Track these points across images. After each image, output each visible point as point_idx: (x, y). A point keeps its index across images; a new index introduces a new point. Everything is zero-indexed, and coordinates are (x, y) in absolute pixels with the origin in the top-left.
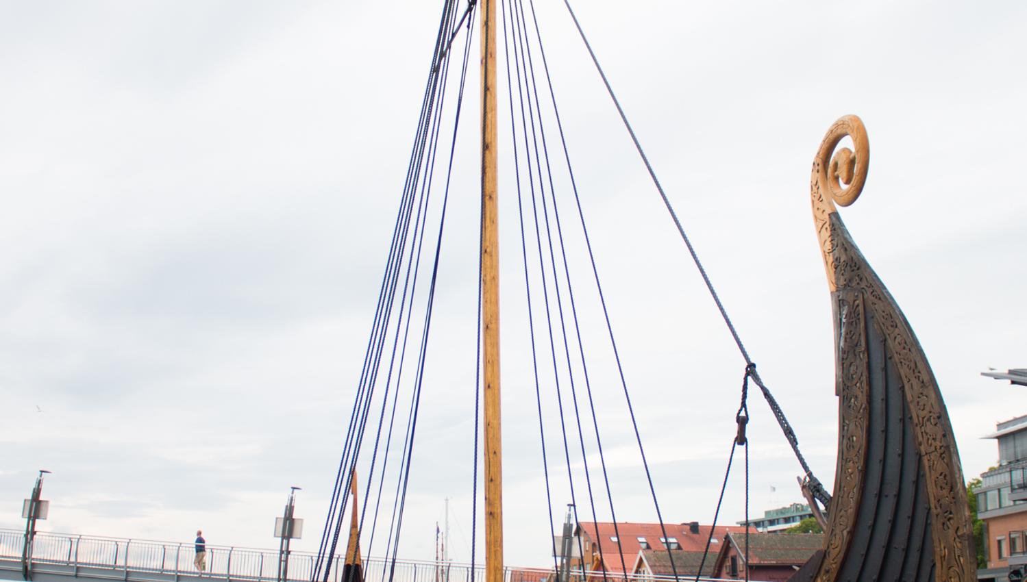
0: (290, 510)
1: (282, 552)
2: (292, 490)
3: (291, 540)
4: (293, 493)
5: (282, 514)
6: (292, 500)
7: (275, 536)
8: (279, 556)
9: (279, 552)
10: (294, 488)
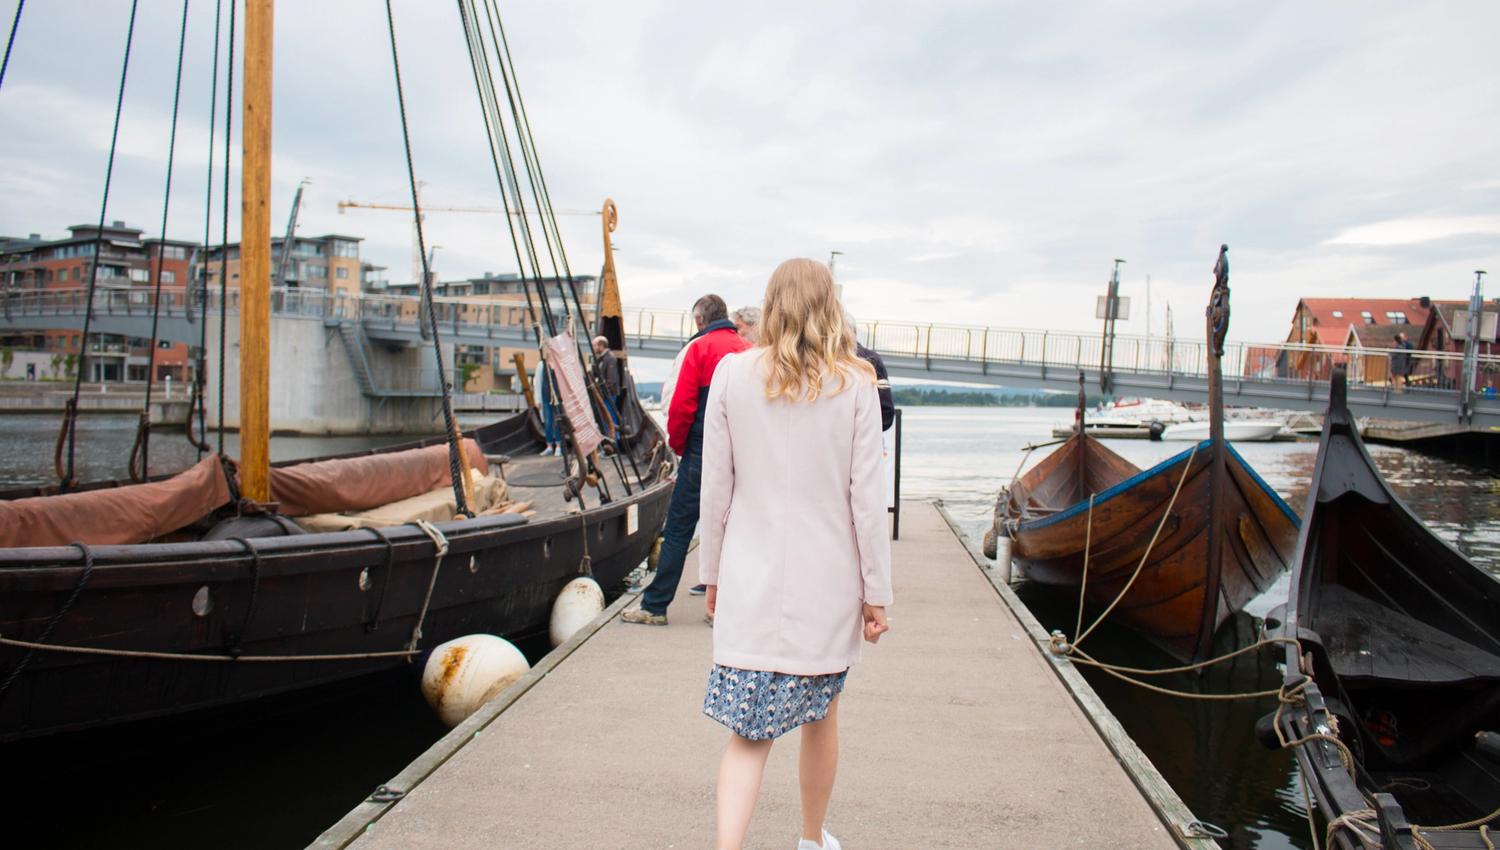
0: (1113, 288)
1: (1105, 335)
2: (1115, 263)
3: (1116, 321)
4: (1117, 266)
5: (1105, 292)
6: (1116, 274)
7: (1097, 317)
8: (1102, 340)
9: (1102, 335)
10: (1118, 261)
